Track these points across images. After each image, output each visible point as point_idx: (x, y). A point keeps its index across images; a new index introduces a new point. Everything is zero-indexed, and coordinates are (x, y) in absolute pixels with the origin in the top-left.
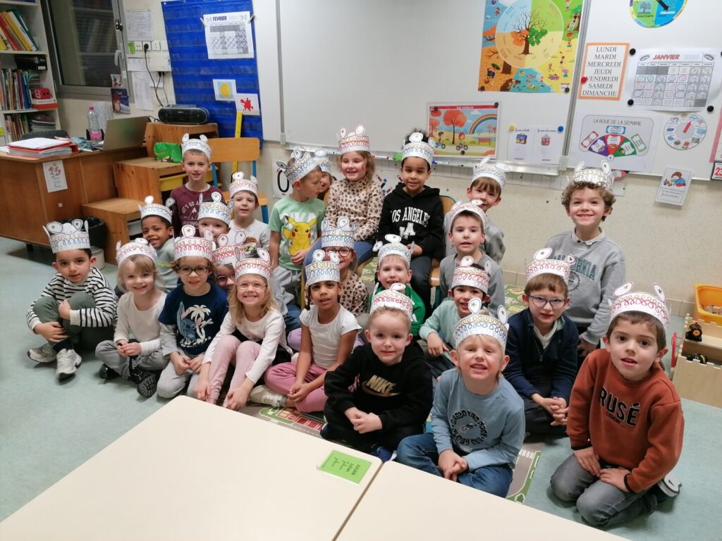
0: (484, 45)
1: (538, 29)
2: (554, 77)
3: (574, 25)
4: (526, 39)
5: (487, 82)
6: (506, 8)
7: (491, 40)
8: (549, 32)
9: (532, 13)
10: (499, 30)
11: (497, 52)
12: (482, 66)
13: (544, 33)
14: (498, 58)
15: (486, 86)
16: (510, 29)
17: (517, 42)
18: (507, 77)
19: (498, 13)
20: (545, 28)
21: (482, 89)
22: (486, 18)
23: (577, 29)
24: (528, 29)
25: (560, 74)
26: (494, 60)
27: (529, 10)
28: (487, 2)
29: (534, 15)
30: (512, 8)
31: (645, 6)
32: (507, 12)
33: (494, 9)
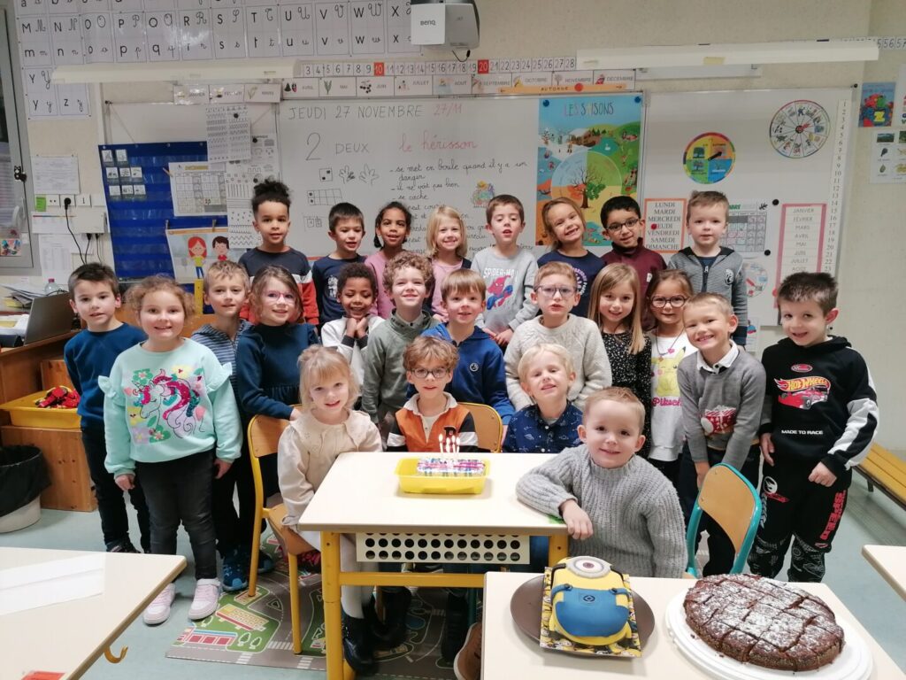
0: (539, 198)
1: (595, 183)
3: (632, 181)
4: (584, 193)
6: (560, 162)
7: (546, 193)
8: (608, 188)
9: (589, 168)
10: (554, 184)
13: (602, 187)
16: (566, 183)
19: (551, 167)
20: (602, 183)
21: (540, 243)
22: (539, 172)
23: (635, 183)
24: (585, 184)
27: (585, 165)
28: (539, 156)
29: (590, 170)
30: (566, 162)
31: (698, 165)
32: (562, 167)
33: (547, 163)
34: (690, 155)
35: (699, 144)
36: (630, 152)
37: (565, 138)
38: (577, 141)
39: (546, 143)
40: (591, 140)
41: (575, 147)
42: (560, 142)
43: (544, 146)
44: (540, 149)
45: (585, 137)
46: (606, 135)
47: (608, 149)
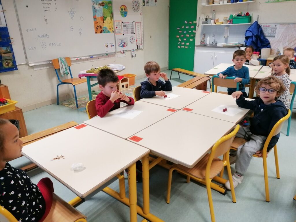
0: (94, 20)
1: (105, 16)
2: (110, 29)
3: (112, 16)
4: (103, 19)
5: (97, 31)
6: (97, 10)
7: (96, 19)
8: (108, 18)
9: (104, 12)
10: (97, 16)
11: (97, 23)
12: (95, 27)
13: (106, 18)
14: (98, 24)
15: (97, 32)
16: (99, 16)
17: (101, 20)
18: (101, 29)
19: (96, 11)
20: (107, 16)
21: (96, 33)
22: (93, 13)
23: (112, 17)
24: (103, 16)
25: (111, 28)
26: (97, 25)
27: (102, 11)
28: (93, 8)
29: (104, 13)
30: (99, 10)
31: (122, 12)
32: (98, 12)
33: (95, 10)
34: (121, 10)
35: (122, 8)
36: (111, 8)
37: (98, 3)
38: (100, 4)
39: (94, 4)
40: (103, 4)
41: (100, 6)
42: (97, 5)
43: (93, 5)
44: (92, 6)
45: (102, 4)
46: (106, 4)
47: (106, 7)
